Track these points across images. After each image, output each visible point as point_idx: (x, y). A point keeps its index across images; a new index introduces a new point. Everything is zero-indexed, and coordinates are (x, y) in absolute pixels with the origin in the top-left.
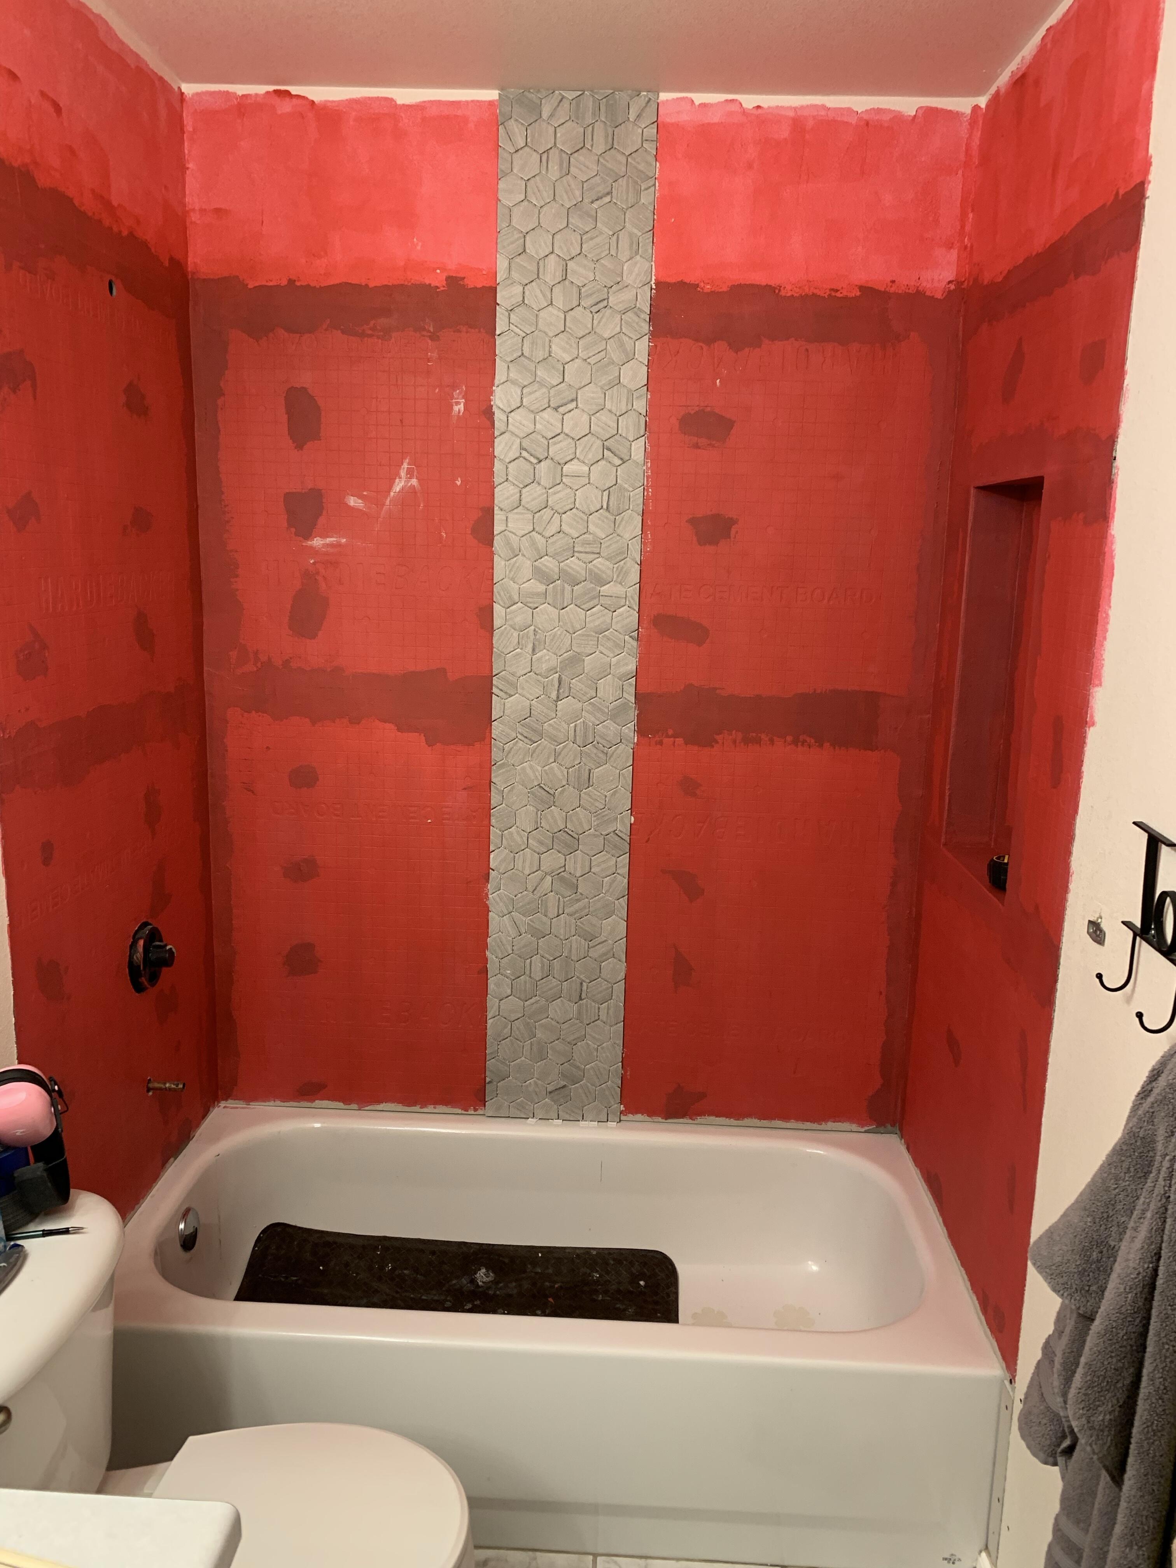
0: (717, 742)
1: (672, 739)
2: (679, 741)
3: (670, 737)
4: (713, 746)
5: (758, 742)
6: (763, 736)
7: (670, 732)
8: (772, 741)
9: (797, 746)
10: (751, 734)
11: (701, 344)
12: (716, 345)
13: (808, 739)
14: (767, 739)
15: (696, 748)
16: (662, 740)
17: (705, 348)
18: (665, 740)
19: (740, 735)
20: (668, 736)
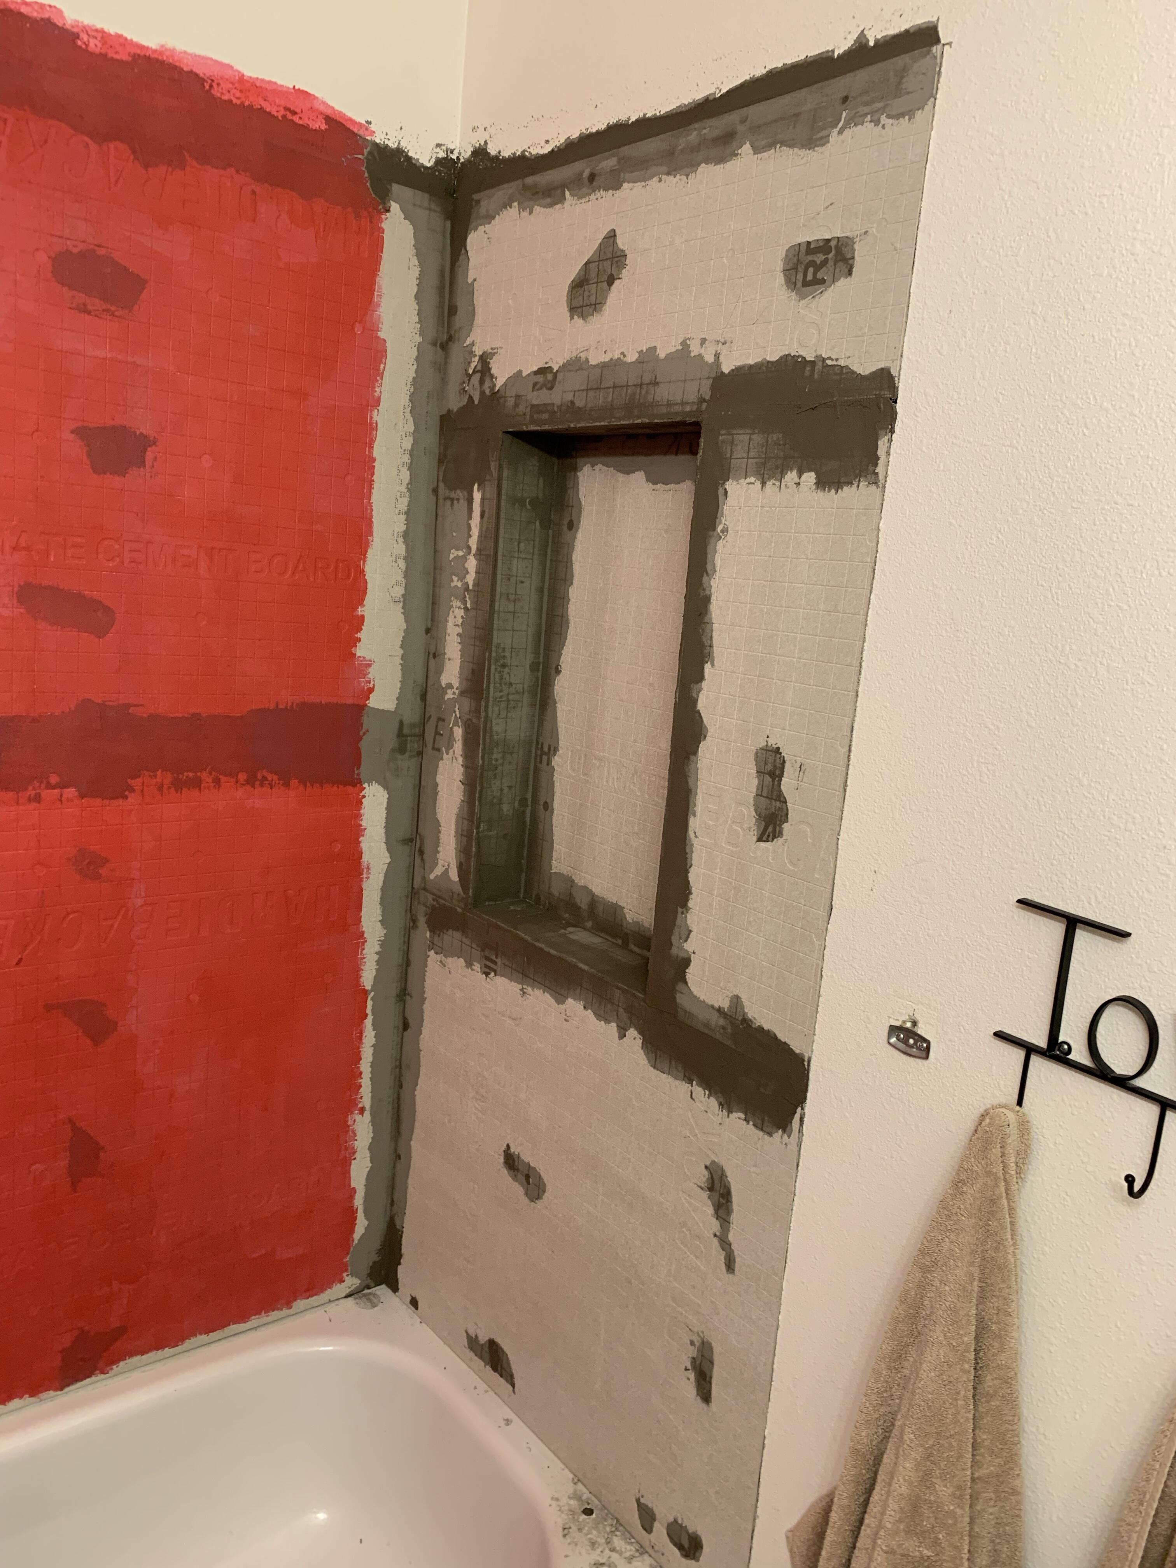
0: (132, 790)
1: (59, 790)
2: (71, 792)
3: (54, 787)
4: (126, 797)
5: (197, 784)
6: (204, 776)
7: (54, 779)
8: (217, 782)
9: (253, 786)
10: (186, 774)
11: (87, 139)
12: (112, 146)
13: (270, 777)
14: (210, 780)
15: (98, 801)
16: (39, 794)
17: (93, 146)
18: (46, 794)
19: (169, 777)
20: (50, 787)
